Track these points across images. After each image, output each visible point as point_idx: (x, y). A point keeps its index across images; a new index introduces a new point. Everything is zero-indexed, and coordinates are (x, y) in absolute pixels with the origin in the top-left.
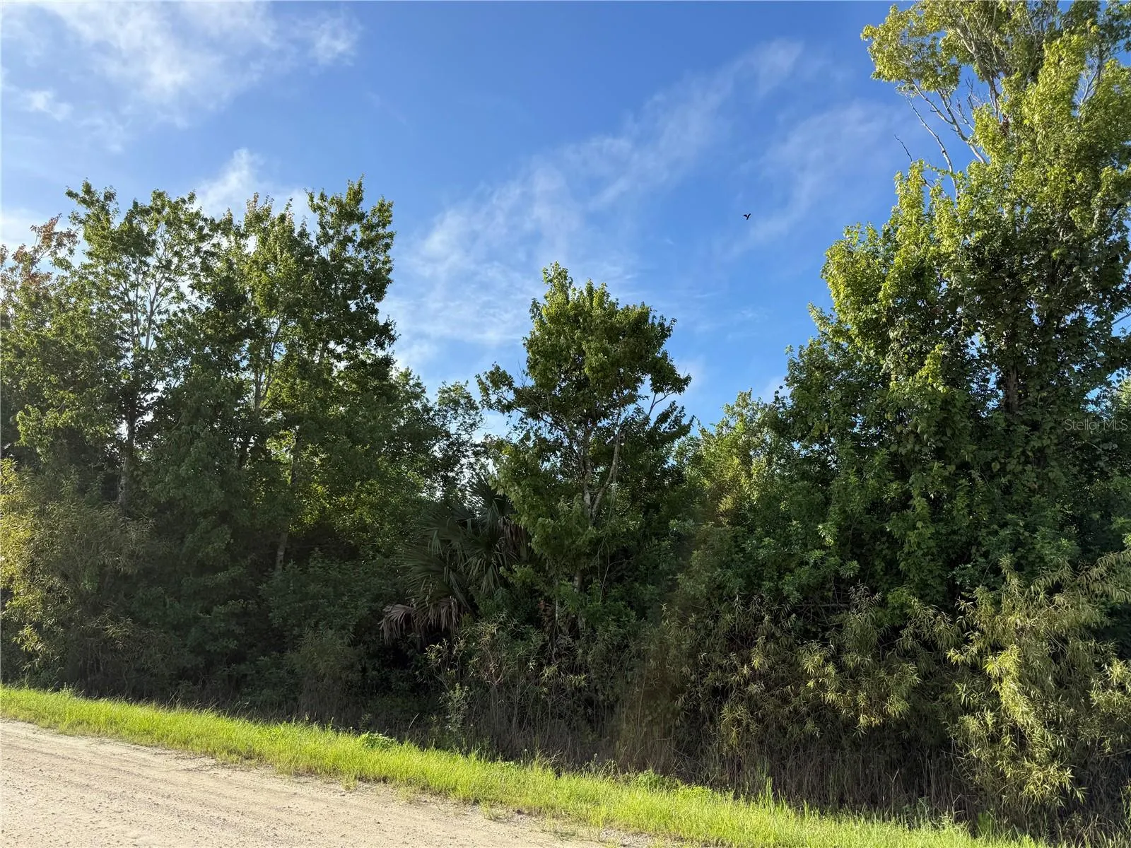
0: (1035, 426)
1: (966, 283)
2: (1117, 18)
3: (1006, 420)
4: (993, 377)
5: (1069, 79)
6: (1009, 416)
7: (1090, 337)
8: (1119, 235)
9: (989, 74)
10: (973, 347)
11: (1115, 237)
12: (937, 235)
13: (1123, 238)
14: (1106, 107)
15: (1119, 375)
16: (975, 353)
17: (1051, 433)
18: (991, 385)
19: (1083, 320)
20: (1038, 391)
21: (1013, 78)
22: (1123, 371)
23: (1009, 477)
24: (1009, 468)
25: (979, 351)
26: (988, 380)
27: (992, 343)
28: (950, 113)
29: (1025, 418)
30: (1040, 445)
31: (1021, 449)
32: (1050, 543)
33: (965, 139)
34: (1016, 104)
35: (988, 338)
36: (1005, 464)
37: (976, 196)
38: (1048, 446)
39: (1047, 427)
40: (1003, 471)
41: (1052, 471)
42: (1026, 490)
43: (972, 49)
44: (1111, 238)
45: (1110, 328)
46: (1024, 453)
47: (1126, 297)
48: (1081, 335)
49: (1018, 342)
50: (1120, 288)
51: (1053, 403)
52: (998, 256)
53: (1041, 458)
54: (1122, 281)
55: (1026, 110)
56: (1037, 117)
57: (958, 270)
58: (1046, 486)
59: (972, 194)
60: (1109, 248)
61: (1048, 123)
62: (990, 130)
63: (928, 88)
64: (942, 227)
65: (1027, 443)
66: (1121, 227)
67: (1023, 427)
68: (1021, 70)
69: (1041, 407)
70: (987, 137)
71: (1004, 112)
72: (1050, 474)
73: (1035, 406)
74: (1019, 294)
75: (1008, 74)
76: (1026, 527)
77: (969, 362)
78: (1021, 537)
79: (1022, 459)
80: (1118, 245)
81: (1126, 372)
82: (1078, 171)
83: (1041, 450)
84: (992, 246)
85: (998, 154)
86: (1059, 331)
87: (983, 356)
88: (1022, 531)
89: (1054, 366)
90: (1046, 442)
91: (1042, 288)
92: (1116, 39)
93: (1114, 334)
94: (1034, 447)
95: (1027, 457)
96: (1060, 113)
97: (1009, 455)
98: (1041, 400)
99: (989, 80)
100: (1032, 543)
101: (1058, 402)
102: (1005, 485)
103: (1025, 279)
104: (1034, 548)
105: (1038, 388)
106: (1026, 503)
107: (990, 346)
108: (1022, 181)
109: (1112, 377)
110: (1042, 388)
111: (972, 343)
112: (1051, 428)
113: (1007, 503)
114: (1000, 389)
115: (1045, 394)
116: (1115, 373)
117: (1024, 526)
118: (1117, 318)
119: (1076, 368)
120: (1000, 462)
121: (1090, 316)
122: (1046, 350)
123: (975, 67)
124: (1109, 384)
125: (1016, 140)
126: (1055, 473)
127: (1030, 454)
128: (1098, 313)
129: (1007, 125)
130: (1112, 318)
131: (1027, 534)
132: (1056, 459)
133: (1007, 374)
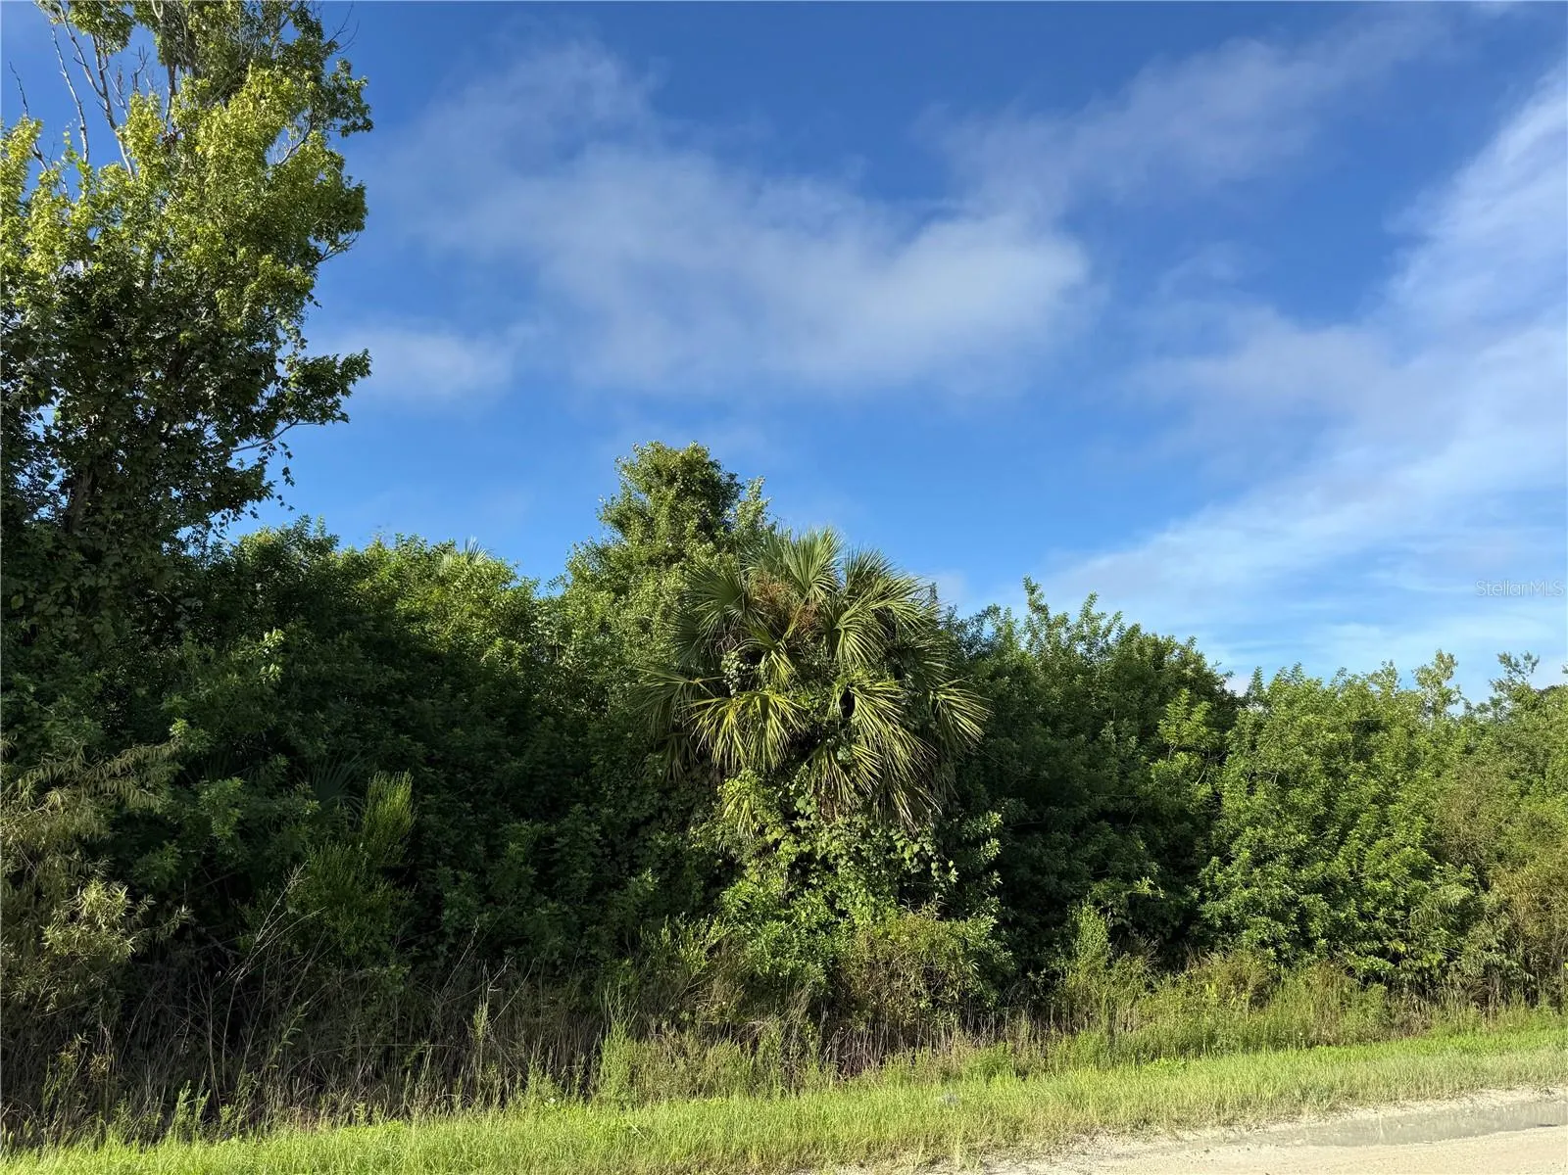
0: (95, 557)
1: (47, 327)
2: (344, 91)
3: (56, 539)
4: (60, 474)
5: (265, 126)
6: (62, 536)
7: (201, 459)
8: (268, 345)
9: (170, 59)
10: (39, 422)
11: (264, 346)
12: (28, 238)
13: (272, 350)
14: (294, 184)
15: (223, 517)
16: (41, 432)
17: (114, 571)
18: (52, 486)
19: (199, 433)
20: (113, 509)
21: (199, 82)
22: (229, 513)
23: (34, 620)
24: (39, 607)
25: (47, 430)
26: (51, 477)
27: (70, 426)
28: (102, 78)
29: (84, 542)
30: (93, 584)
31: (64, 584)
32: (66, 721)
33: (113, 126)
34: (193, 118)
35: (65, 417)
36: (35, 600)
37: (101, 212)
38: (104, 588)
39: (110, 561)
40: (27, 610)
41: (100, 623)
42: (56, 643)
43: (158, 11)
44: (258, 345)
45: (227, 456)
46: (67, 590)
47: (258, 423)
48: (191, 452)
49: (104, 436)
50: (255, 409)
51: (129, 531)
52: (111, 308)
53: (89, 602)
54: (255, 402)
55: (203, 134)
56: (211, 151)
57: (41, 303)
58: (85, 642)
59: (95, 206)
60: (251, 355)
61: (225, 165)
62: (148, 132)
63: (80, 24)
64: (39, 231)
65: (76, 578)
66: (271, 336)
67: (77, 555)
68: (213, 80)
69: (112, 533)
70: (141, 139)
71: (175, 120)
72: (96, 626)
73: (104, 529)
74: (124, 371)
75: (197, 75)
76: (37, 696)
77: (28, 444)
78: (25, 708)
79: (62, 599)
80: (262, 356)
81: (232, 516)
82: (242, 245)
83: (94, 591)
84: (105, 290)
85: (150, 171)
86: (164, 438)
87: (50, 440)
88: (29, 700)
89: (145, 483)
90: (102, 582)
91: (157, 375)
92: (333, 113)
93: (230, 465)
94: (84, 584)
95: (70, 597)
96: (244, 161)
97: (43, 589)
98: (115, 523)
99: (169, 67)
100: (40, 719)
101: (135, 532)
102: (24, 632)
103: (137, 354)
104: (40, 726)
105: (115, 506)
106: (50, 662)
107: (66, 430)
108: (175, 224)
109: (215, 518)
110: (120, 507)
111: (40, 417)
112: (116, 564)
113: (21, 657)
114: (64, 493)
115: (121, 517)
116: (220, 514)
117: (35, 694)
118: (241, 445)
119: (175, 493)
120: (26, 597)
121: (210, 432)
122: (140, 459)
123: (158, 40)
124: (209, 526)
125: (182, 166)
126: (103, 625)
127: (75, 593)
128: (219, 432)
129: (174, 139)
130: (235, 444)
131: (35, 704)
132: (110, 608)
133: (79, 476)
